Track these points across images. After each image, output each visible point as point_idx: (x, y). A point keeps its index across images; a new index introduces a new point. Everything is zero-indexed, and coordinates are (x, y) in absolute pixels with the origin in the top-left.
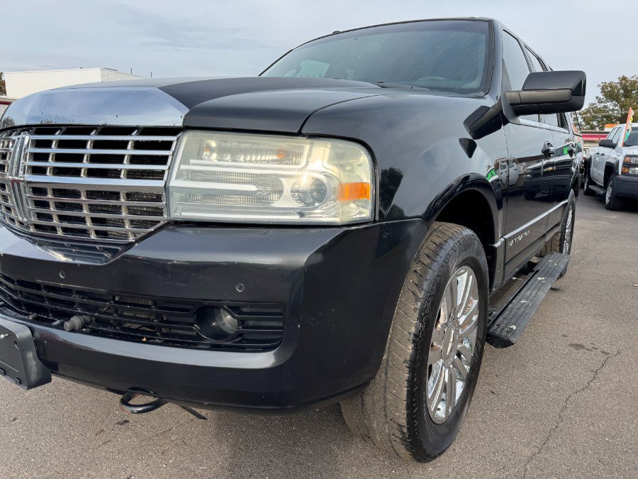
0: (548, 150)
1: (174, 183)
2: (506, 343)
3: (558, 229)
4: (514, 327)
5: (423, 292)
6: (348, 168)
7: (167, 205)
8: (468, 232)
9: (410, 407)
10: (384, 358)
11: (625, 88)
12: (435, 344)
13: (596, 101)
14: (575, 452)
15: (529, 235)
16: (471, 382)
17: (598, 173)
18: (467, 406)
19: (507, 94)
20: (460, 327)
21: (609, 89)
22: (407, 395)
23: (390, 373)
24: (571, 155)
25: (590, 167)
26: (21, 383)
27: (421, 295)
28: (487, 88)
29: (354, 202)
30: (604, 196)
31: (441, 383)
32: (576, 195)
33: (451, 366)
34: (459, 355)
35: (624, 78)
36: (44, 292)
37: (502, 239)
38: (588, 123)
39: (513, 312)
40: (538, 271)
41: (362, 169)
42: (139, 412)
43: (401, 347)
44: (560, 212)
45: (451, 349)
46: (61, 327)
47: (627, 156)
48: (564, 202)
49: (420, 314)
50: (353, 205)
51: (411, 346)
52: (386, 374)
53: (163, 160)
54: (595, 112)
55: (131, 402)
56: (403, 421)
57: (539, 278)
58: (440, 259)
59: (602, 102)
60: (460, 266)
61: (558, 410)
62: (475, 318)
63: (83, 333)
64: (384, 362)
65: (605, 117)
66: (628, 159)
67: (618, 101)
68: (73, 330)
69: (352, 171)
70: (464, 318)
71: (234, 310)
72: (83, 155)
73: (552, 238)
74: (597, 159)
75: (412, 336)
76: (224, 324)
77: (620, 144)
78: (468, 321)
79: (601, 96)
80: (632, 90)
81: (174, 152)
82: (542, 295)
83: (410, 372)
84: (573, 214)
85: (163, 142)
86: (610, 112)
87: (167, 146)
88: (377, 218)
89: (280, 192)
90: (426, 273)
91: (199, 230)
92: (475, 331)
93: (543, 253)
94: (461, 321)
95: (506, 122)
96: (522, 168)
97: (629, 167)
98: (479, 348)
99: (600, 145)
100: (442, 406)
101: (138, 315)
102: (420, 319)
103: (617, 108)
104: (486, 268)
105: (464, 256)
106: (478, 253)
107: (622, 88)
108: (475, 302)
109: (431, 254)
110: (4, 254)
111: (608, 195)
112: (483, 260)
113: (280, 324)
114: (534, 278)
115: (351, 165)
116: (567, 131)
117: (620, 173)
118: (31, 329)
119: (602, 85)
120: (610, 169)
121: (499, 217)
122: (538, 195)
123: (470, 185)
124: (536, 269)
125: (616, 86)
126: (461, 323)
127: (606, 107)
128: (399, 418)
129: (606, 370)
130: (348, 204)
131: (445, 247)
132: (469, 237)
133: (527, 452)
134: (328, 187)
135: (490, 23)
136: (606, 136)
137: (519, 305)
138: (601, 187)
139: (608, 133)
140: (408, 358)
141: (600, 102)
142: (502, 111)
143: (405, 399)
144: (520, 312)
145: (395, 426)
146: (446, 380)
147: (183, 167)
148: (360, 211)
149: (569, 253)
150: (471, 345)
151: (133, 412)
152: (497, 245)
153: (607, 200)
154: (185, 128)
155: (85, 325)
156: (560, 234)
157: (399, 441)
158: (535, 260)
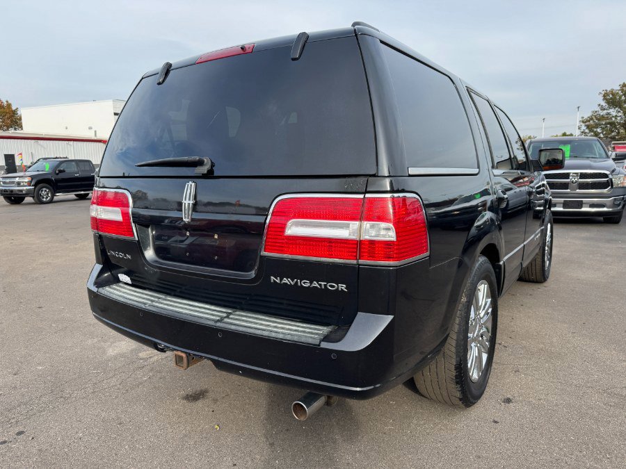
13: (598, 109)
38: (591, 130)
67: (621, 107)
86: (614, 119)
119: (603, 93)
125: (618, 93)
141: (603, 109)
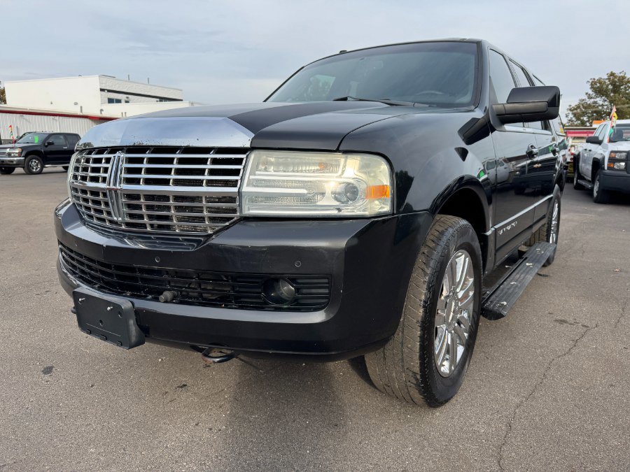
0: (532, 152)
1: (245, 189)
2: (498, 316)
3: (544, 221)
4: (505, 303)
5: (430, 269)
6: (372, 174)
7: (240, 206)
8: (464, 222)
9: (422, 358)
10: (402, 320)
11: (613, 83)
12: (439, 312)
13: (586, 97)
14: (555, 400)
15: (517, 225)
16: (469, 347)
17: (586, 168)
18: (467, 365)
19: (494, 106)
20: (459, 300)
21: (598, 85)
22: (420, 348)
23: (405, 332)
24: (554, 154)
25: (578, 162)
26: (122, 345)
27: (429, 271)
28: (476, 102)
29: (378, 200)
30: (592, 190)
31: (445, 344)
32: (561, 189)
33: (453, 332)
34: (459, 323)
35: (612, 74)
36: (138, 274)
37: (493, 229)
38: (578, 119)
39: (504, 292)
40: (526, 258)
41: (382, 175)
42: (219, 362)
43: (414, 311)
44: (546, 206)
45: (452, 318)
46: (156, 299)
47: (612, 152)
48: (549, 197)
49: (428, 286)
50: (377, 202)
51: (421, 310)
52: (403, 332)
53: (236, 172)
54: (585, 108)
55: (211, 355)
56: (417, 369)
57: (527, 264)
58: (443, 243)
59: (592, 98)
60: (457, 249)
61: (543, 370)
62: (471, 293)
63: (174, 303)
64: (401, 324)
65: (595, 112)
66: (613, 155)
67: (607, 96)
68: (166, 302)
69: (375, 177)
70: (462, 292)
71: (292, 281)
72: (171, 169)
73: (539, 229)
74: (586, 155)
75: (422, 303)
76: (282, 293)
77: (606, 141)
78: (466, 296)
79: (590, 92)
80: (620, 86)
81: (244, 167)
82: (530, 278)
83: (422, 330)
84: (559, 207)
85: (235, 159)
86: (600, 108)
87: (239, 161)
88: (395, 212)
89: (323, 194)
90: (432, 254)
91: (259, 223)
92: (472, 305)
93: (532, 242)
94: (460, 295)
95: (493, 130)
96: (512, 166)
97: (614, 163)
98: (476, 319)
99: (587, 142)
100: (446, 363)
101: (216, 288)
102: (429, 289)
103: (606, 103)
104: (479, 252)
105: (461, 242)
106: (473, 240)
107: (611, 84)
108: (471, 280)
109: (435, 239)
110: (107, 246)
111: (596, 189)
112: (476, 245)
113: (327, 291)
114: (523, 264)
115: (374, 172)
116: (549, 133)
117: (606, 168)
118: (132, 302)
119: (591, 81)
120: (597, 164)
121: (489, 211)
122: (527, 191)
123: (465, 184)
124: (524, 256)
125: (605, 82)
126: (460, 297)
127: (595, 102)
128: (414, 366)
129: (584, 340)
130: (373, 201)
131: (446, 234)
132: (465, 226)
133: (517, 400)
134: (359, 189)
135: (479, 44)
136: (592, 133)
137: (510, 286)
138: (589, 181)
139: (595, 129)
140: (420, 319)
141: (590, 97)
142: (490, 121)
143: (418, 351)
144: (510, 291)
145: (411, 374)
146: (449, 343)
147: (252, 177)
148: (383, 206)
149: (556, 242)
150: (469, 317)
151: (214, 362)
152: (489, 233)
153: (595, 194)
154: (252, 149)
155: (174, 297)
156: (546, 226)
157: (414, 386)
158: (524, 248)
